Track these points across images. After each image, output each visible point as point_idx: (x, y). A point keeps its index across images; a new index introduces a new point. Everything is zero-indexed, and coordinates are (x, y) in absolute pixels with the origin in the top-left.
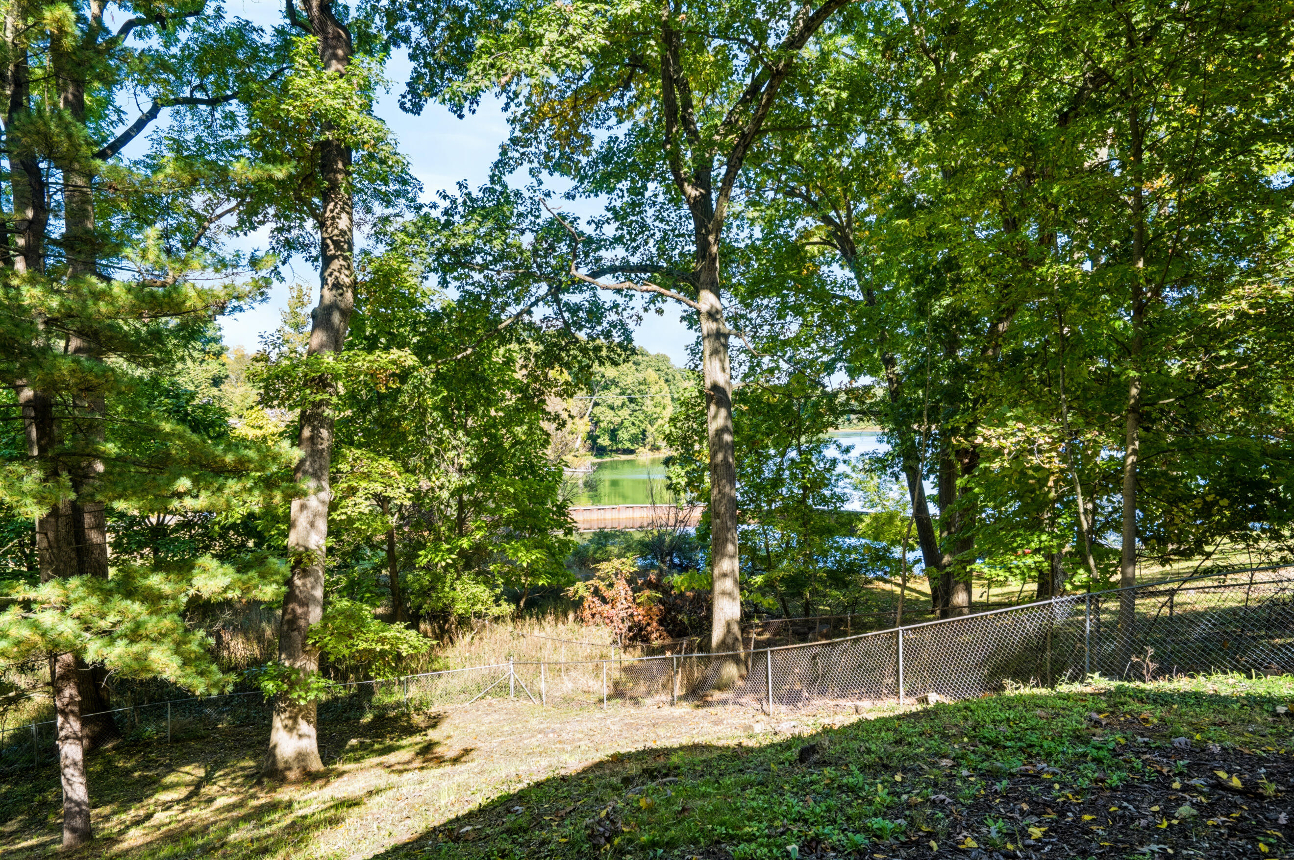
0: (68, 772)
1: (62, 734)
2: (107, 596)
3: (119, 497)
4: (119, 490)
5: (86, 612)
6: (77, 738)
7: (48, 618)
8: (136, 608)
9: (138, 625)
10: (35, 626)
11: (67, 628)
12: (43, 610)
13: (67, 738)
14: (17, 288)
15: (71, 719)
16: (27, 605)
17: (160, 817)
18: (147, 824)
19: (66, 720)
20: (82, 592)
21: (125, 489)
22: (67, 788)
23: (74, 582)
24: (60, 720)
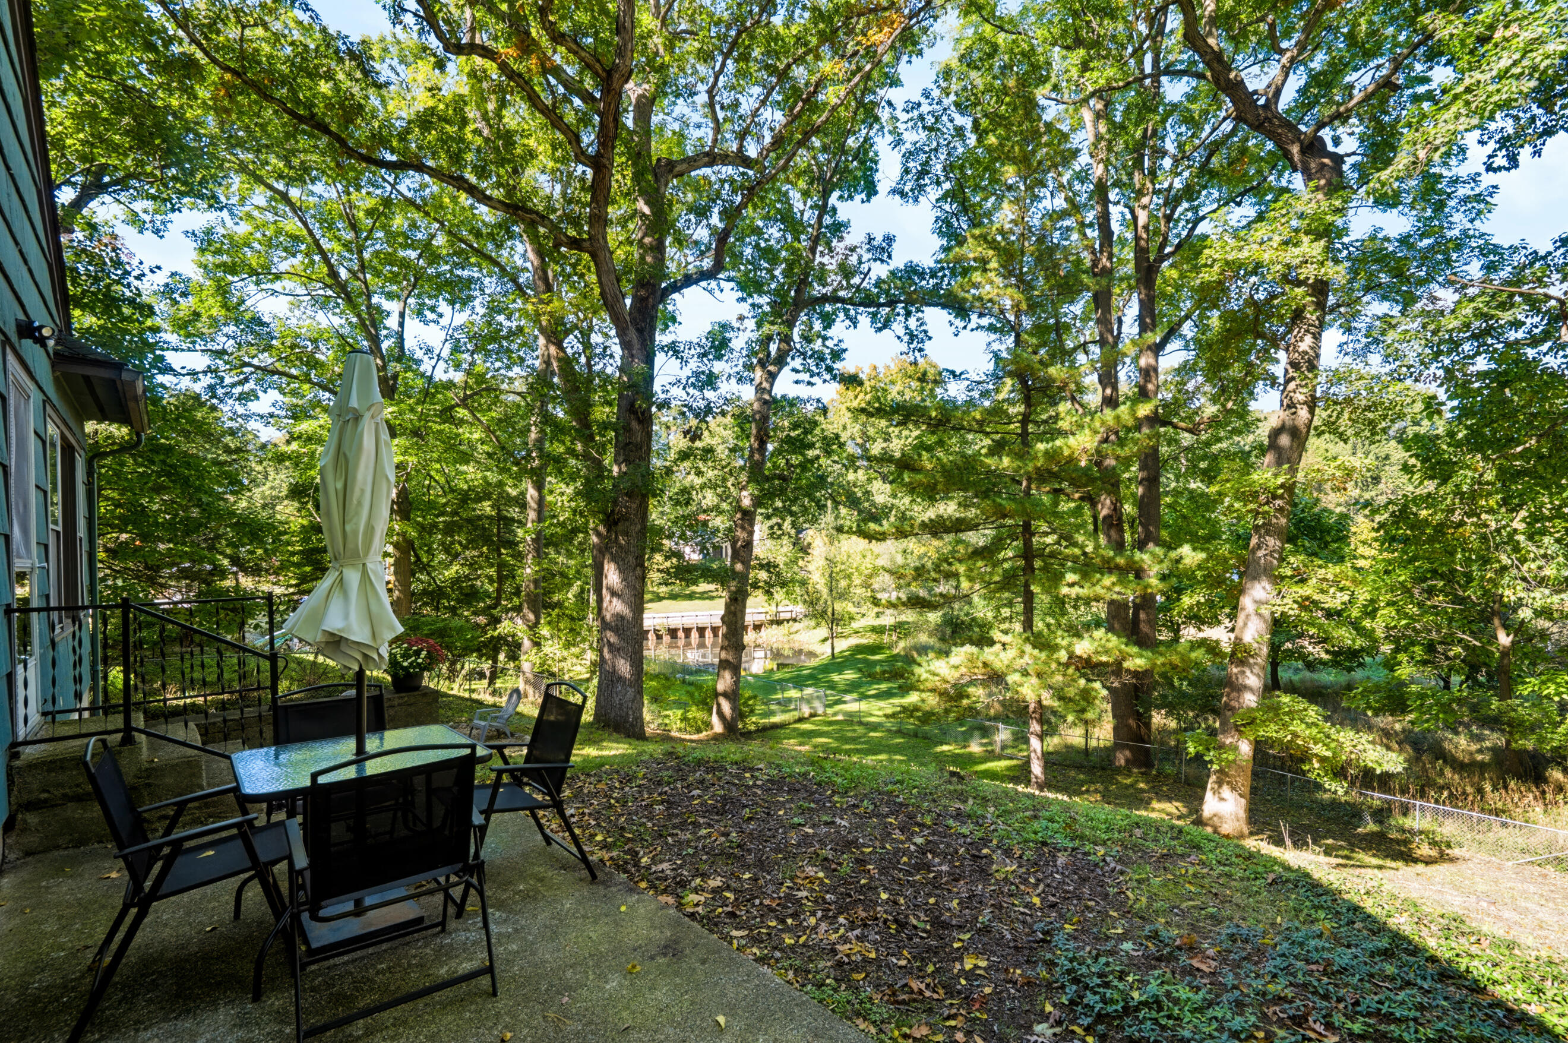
6: (1037, 735)
15: (1034, 722)
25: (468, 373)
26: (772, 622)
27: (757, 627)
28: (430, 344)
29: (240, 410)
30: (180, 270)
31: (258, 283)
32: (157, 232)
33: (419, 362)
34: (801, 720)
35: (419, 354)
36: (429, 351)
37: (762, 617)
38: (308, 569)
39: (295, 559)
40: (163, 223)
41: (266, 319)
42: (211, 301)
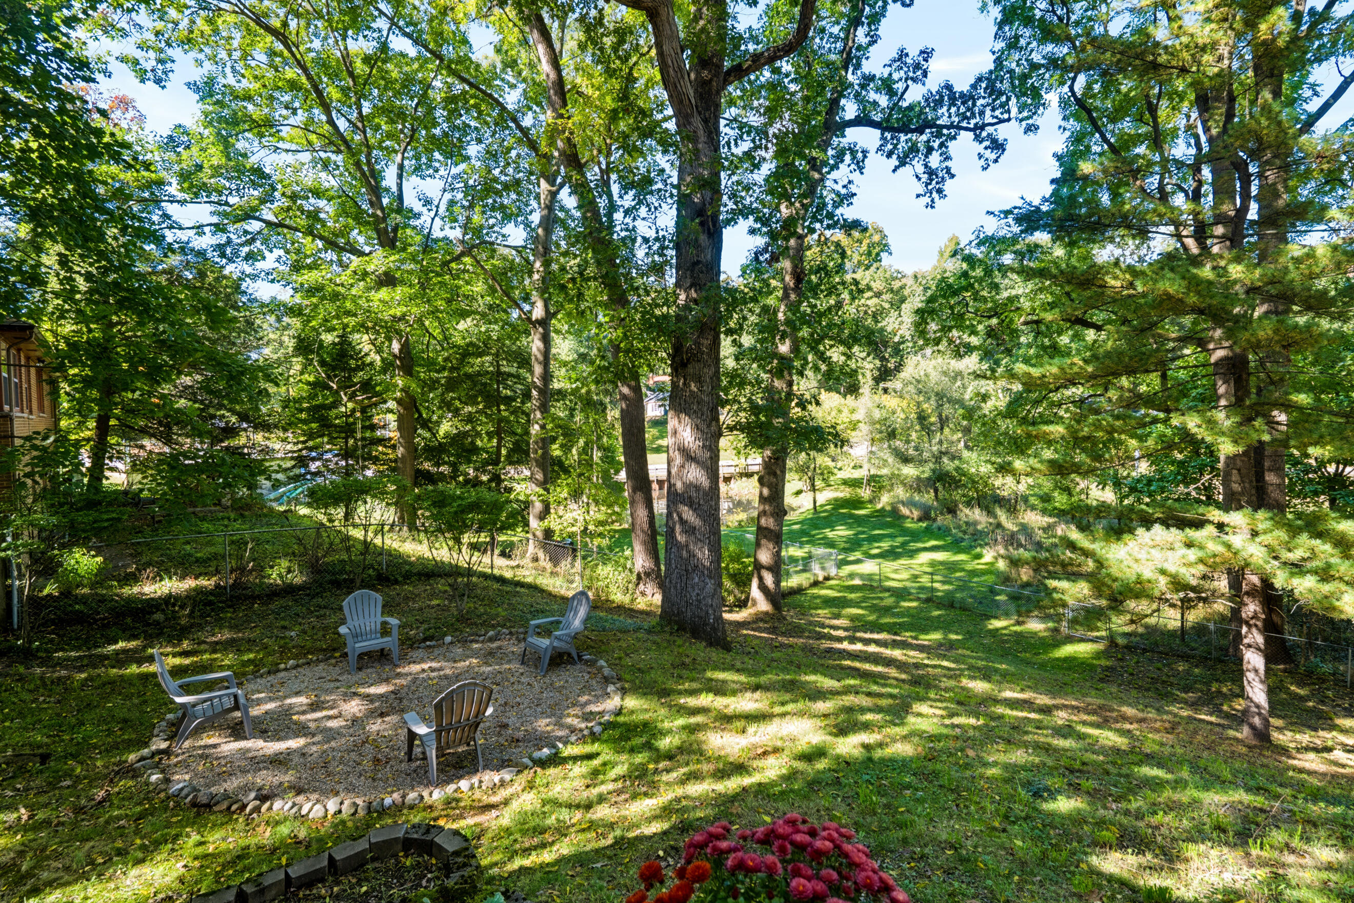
0: (1250, 675)
1: (1246, 641)
2: (1294, 532)
3: (1315, 444)
4: (1315, 436)
5: (1275, 543)
6: (1259, 649)
7: (1238, 540)
8: (1325, 548)
9: (1329, 566)
10: (1229, 546)
11: (1255, 552)
12: (1234, 533)
13: (1249, 646)
14: (1224, 268)
15: (1254, 630)
16: (1221, 526)
17: (1339, 755)
18: (1325, 755)
19: (1249, 631)
20: (1268, 524)
21: (1321, 437)
22: (1248, 688)
23: (1261, 514)
24: (1244, 629)
25: (465, 227)
26: (741, 475)
27: (727, 480)
28: (429, 195)
29: (248, 270)
30: (183, 123)
31: (261, 135)
32: (158, 81)
33: (418, 216)
34: (816, 584)
35: (417, 207)
36: (427, 202)
37: (732, 470)
38: (314, 425)
39: (303, 416)
40: (165, 73)
41: (267, 171)
42: (212, 150)
